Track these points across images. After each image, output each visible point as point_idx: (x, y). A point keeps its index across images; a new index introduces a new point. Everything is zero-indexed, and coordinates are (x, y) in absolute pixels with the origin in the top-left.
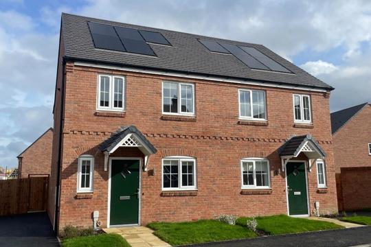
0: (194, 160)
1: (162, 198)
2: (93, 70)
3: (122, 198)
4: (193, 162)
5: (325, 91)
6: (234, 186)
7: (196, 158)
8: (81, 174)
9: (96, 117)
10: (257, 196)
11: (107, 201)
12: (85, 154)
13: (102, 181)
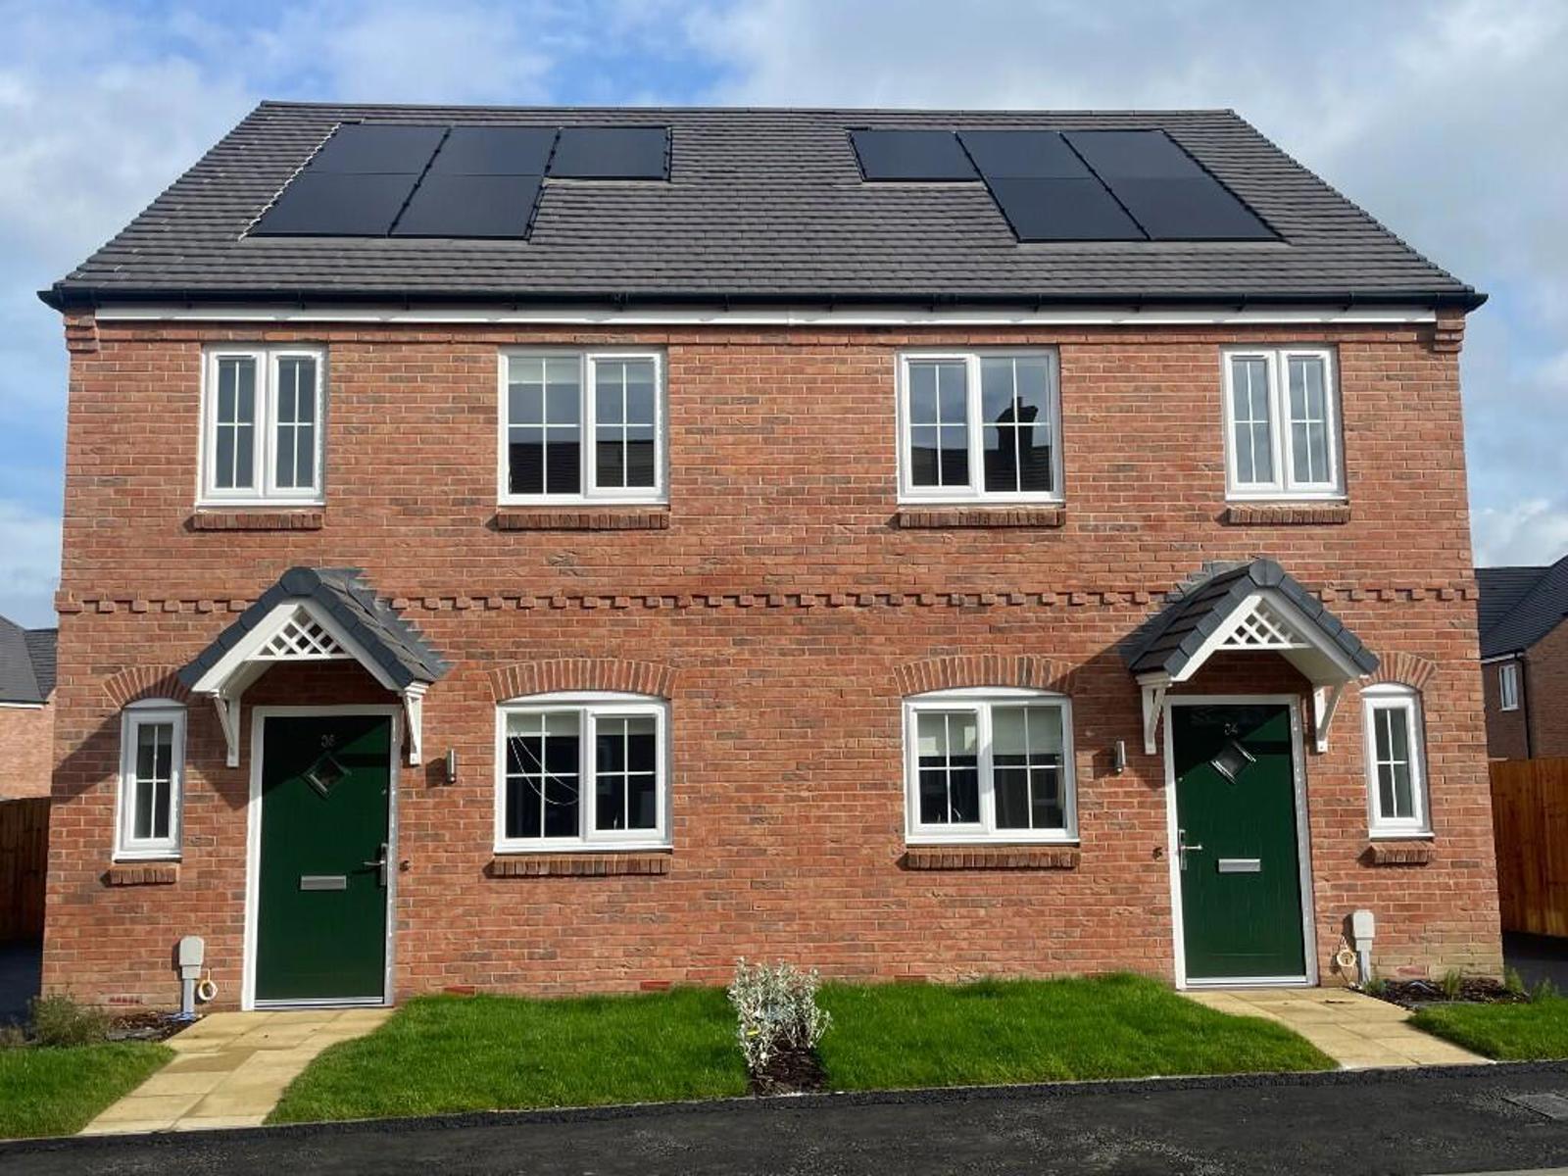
0: (658, 710)
1: (493, 883)
2: (182, 334)
3: (310, 882)
4: (650, 721)
5: (1429, 318)
6: (867, 830)
7: (667, 700)
8: (133, 780)
9: (193, 538)
10: (996, 877)
11: (241, 896)
12: (147, 694)
13: (217, 809)
